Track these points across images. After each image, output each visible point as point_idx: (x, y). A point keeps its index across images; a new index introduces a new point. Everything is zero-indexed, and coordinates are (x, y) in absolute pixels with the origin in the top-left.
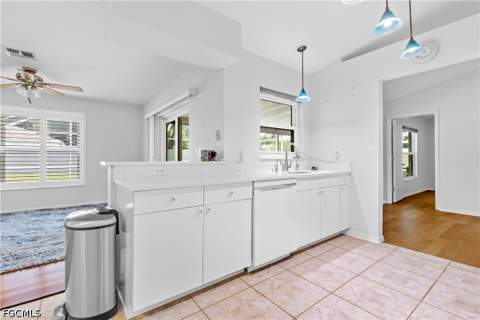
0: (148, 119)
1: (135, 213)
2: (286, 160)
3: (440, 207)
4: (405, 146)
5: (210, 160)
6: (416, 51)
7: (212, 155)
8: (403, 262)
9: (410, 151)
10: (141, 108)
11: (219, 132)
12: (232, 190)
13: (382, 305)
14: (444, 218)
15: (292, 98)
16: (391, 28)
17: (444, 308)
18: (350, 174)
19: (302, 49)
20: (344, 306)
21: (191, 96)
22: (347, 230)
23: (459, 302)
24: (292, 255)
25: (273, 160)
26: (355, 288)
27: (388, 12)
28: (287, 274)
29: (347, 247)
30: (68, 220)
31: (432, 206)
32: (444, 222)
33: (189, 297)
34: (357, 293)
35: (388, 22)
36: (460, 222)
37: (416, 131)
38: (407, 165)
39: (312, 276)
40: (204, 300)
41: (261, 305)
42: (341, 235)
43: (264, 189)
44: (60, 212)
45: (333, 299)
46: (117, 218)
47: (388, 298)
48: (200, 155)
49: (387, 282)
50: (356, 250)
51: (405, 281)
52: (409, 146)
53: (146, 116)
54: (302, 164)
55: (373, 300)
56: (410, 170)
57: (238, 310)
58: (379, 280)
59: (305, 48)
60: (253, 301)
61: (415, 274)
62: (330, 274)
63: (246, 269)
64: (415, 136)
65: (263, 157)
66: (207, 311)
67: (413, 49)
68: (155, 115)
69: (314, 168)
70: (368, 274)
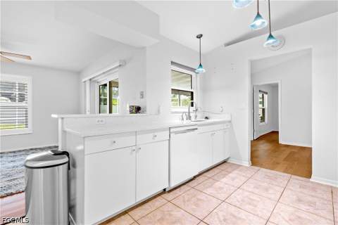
0: (85, 82)
1: (86, 153)
2: (189, 113)
3: (281, 141)
4: (260, 103)
5: (136, 112)
6: (273, 43)
7: (138, 109)
8: (264, 177)
9: (263, 106)
10: (78, 73)
11: (143, 92)
12: (156, 134)
13: (256, 206)
14: (284, 148)
15: (193, 70)
16: (261, 26)
17: (291, 205)
18: (230, 122)
19: (200, 37)
20: (232, 209)
21: (120, 66)
22: (228, 158)
23: (299, 200)
24: (195, 177)
25: (181, 112)
26: (238, 197)
27: (258, 16)
28: (192, 191)
29: (229, 170)
30: (28, 161)
31: (277, 141)
32: (284, 150)
33: (125, 212)
34: (240, 200)
35: (258, 22)
36: (293, 150)
37: (267, 93)
38: (261, 115)
39: (209, 191)
40: (137, 213)
41: (178, 213)
42: (224, 162)
43: (176, 133)
44: (12, 154)
45: (224, 205)
46: (69, 158)
47: (258, 201)
48: (128, 109)
49: (256, 191)
50: (236, 172)
51: (267, 190)
52: (263, 103)
53: (84, 80)
54: (199, 115)
55: (250, 204)
56: (263, 119)
57: (162, 219)
58: (250, 190)
59: (202, 35)
60: (171, 211)
61: (272, 184)
62: (221, 188)
63: (165, 190)
64: (266, 96)
65: (174, 110)
66: (139, 222)
67: (271, 41)
68: (90, 80)
69: (207, 118)
70: (245, 187)
